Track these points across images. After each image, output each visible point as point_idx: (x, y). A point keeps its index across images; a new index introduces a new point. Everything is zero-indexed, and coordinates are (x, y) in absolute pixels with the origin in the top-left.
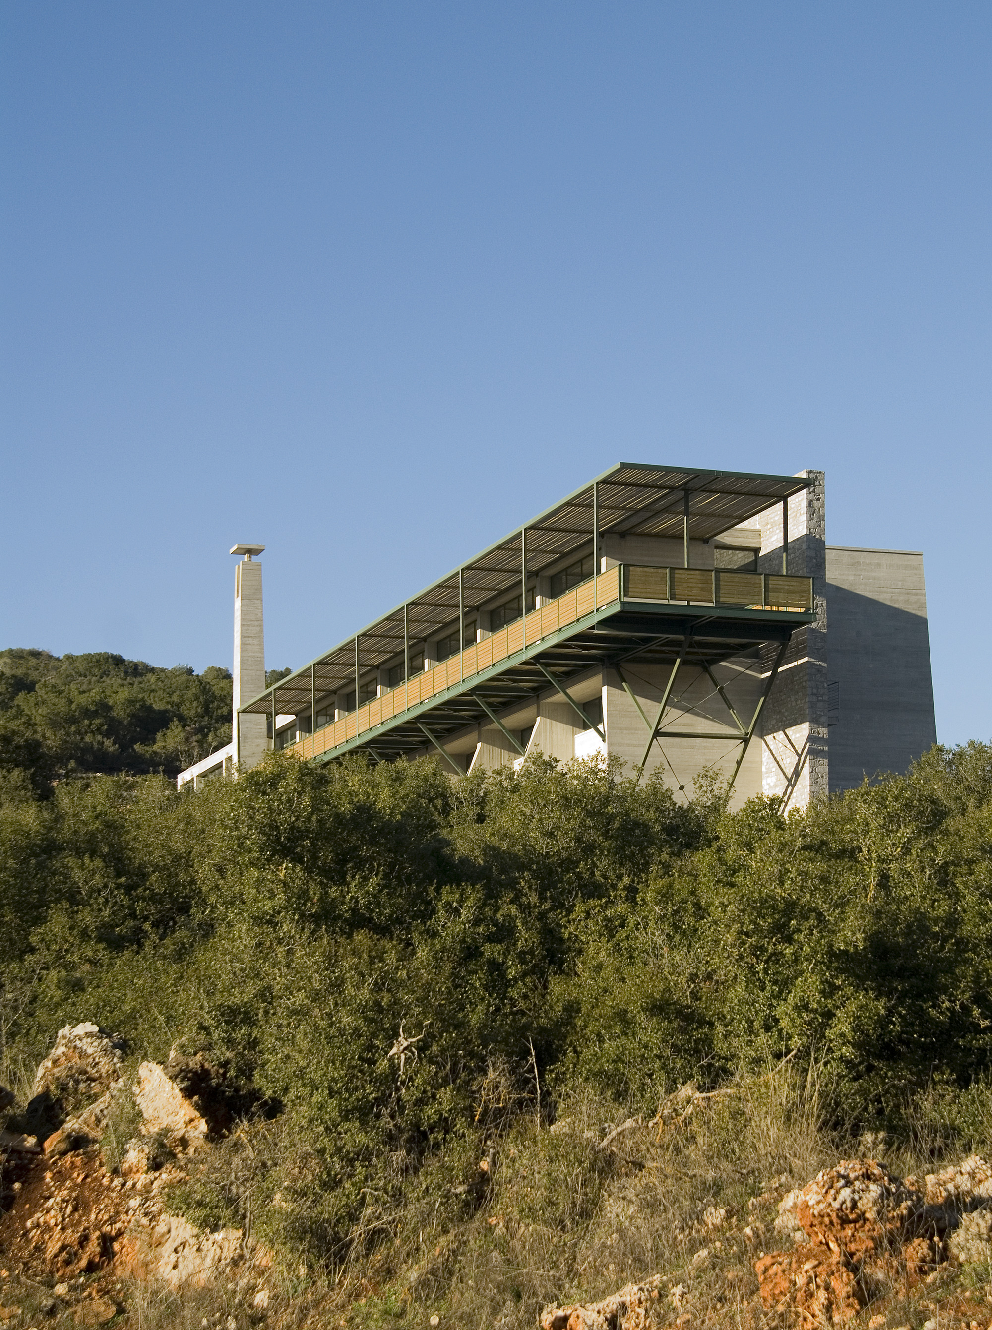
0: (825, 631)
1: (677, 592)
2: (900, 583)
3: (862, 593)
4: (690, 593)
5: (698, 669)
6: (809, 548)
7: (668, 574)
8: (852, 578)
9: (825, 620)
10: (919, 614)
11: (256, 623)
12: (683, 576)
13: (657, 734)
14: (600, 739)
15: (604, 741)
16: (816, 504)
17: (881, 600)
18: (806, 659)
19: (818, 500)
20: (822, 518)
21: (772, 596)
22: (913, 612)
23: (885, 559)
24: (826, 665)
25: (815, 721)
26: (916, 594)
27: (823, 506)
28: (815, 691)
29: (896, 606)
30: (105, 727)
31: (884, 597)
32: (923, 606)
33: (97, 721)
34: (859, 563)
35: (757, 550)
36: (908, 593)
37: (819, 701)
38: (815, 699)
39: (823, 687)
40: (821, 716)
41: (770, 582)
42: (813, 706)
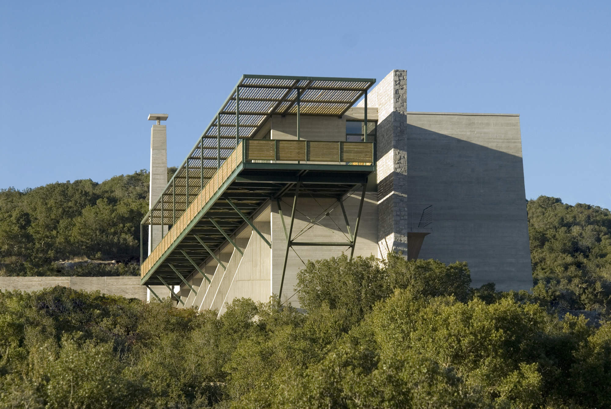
0: (406, 174)
1: (281, 155)
2: (503, 136)
3: (476, 143)
4: (290, 155)
5: (334, 200)
6: (395, 120)
7: (275, 144)
8: (469, 133)
9: (406, 167)
10: (517, 155)
11: (162, 165)
12: (286, 145)
13: (291, 243)
14: (269, 247)
15: (271, 248)
16: (401, 92)
17: (489, 147)
18: (393, 193)
19: (402, 89)
20: (404, 101)
21: (345, 156)
22: (513, 154)
23: (492, 120)
24: (406, 196)
25: (398, 232)
26: (515, 142)
27: (405, 93)
28: (398, 213)
29: (501, 150)
30: (133, 229)
31: (492, 145)
32: (520, 150)
33: (128, 225)
34: (474, 123)
35: (376, 121)
36: (509, 142)
37: (401, 219)
38: (398, 218)
39: (404, 210)
40: (402, 229)
41: (345, 147)
42: (397, 223)
